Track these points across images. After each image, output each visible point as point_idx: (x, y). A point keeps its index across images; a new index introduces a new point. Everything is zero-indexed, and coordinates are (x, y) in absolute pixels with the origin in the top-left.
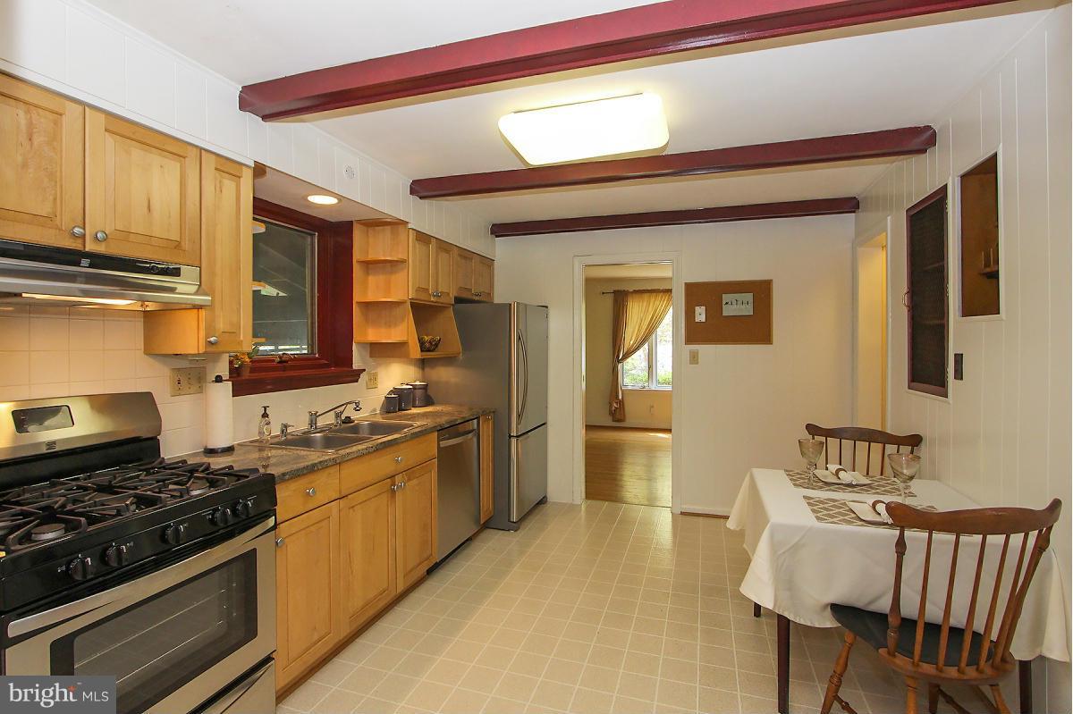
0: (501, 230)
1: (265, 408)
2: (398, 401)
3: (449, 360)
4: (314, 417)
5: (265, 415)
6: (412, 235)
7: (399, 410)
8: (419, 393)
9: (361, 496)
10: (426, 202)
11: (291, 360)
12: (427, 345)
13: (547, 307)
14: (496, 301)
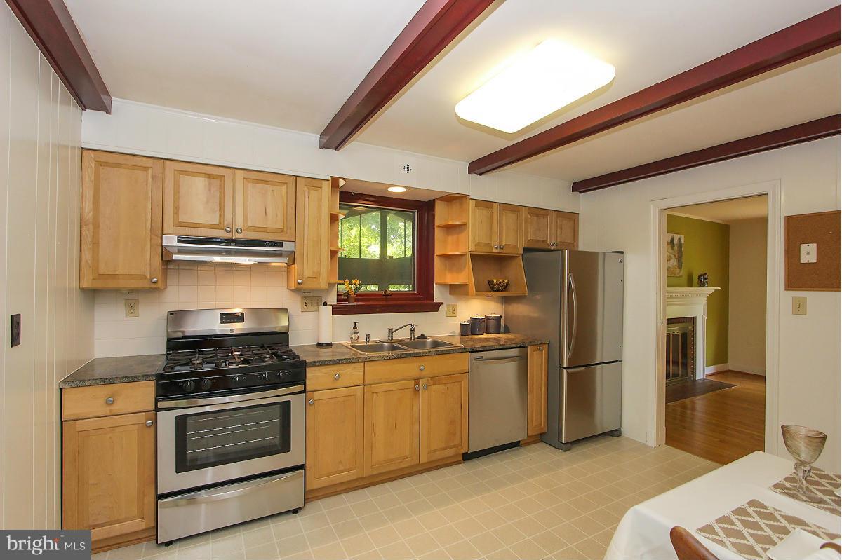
0: (582, 186)
1: (355, 323)
2: (471, 328)
3: (518, 298)
4: (391, 331)
5: (355, 328)
6: (472, 204)
7: (472, 334)
8: (492, 323)
9: (385, 387)
10: (483, 176)
11: (393, 294)
12: (497, 286)
13: (622, 252)
14: (581, 248)
